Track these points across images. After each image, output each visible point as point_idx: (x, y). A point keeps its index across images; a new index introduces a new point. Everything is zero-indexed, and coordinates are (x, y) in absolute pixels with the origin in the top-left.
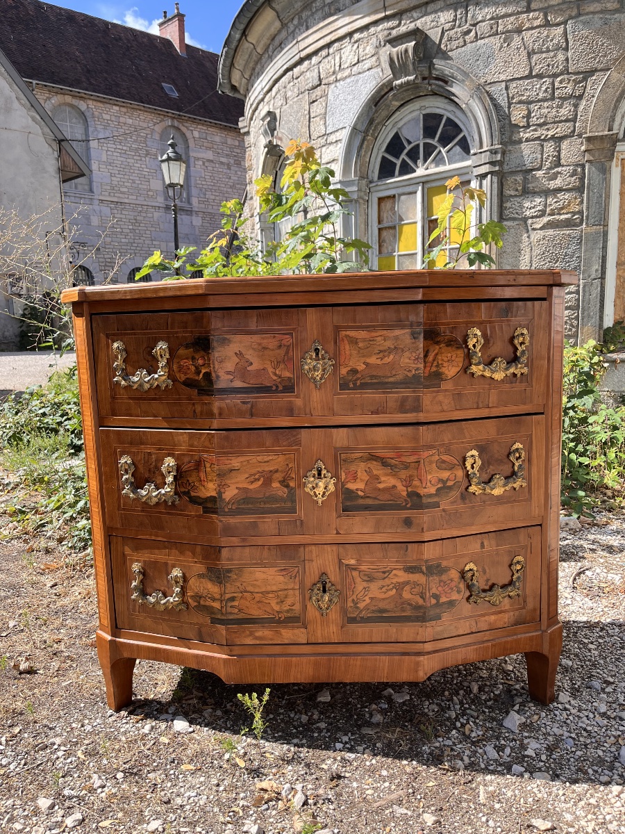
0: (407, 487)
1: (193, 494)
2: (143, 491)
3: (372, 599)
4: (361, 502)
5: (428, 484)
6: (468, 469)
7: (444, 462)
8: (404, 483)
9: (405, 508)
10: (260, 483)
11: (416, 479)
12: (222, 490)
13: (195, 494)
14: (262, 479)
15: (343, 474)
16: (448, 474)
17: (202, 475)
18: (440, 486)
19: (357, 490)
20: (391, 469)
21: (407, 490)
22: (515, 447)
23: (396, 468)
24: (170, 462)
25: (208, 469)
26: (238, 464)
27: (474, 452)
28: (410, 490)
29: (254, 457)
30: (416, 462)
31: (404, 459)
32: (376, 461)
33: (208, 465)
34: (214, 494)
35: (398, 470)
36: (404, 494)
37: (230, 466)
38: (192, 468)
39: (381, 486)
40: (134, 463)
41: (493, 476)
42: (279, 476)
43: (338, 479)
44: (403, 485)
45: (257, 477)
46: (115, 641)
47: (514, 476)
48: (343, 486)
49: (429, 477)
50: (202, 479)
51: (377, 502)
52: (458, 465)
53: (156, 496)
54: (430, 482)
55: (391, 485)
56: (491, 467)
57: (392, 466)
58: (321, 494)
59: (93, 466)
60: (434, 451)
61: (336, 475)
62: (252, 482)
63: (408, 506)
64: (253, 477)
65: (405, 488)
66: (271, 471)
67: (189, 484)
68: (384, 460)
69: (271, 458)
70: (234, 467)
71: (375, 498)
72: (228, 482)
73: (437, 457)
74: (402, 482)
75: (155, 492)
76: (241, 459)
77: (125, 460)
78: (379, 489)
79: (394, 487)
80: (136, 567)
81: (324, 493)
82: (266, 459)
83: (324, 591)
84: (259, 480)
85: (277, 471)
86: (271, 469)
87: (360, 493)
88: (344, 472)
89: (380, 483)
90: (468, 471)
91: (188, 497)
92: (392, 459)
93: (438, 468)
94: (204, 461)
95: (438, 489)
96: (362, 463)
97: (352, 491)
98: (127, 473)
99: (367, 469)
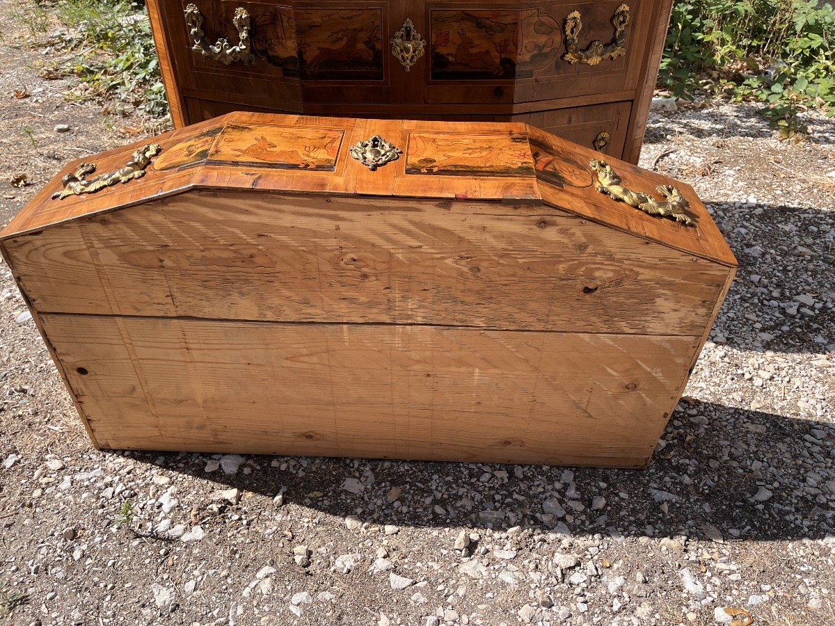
0: (501, 53)
1: (270, 53)
2: (216, 48)
4: (452, 68)
5: (524, 50)
6: (567, 33)
7: (543, 24)
8: (498, 48)
9: (497, 77)
10: (344, 43)
11: (512, 44)
12: (303, 50)
13: (274, 54)
14: (345, 38)
15: (434, 36)
16: (546, 39)
17: (280, 31)
18: (535, 52)
19: (448, 55)
20: (486, 32)
21: (501, 56)
22: (621, 9)
23: (491, 30)
24: (241, 13)
25: (286, 24)
26: (318, 20)
27: (576, 14)
28: (503, 56)
29: (335, 11)
30: (514, 24)
31: (500, 19)
32: (470, 21)
33: (285, 19)
34: (294, 54)
35: (494, 33)
36: (498, 61)
37: (310, 21)
38: (267, 22)
39: (473, 51)
40: (201, 13)
41: (591, 42)
42: (364, 36)
43: (428, 41)
44: (497, 51)
45: (340, 36)
47: (614, 44)
48: (433, 50)
49: (525, 42)
50: (280, 35)
51: (468, 70)
52: (557, 29)
53: (231, 53)
54: (526, 47)
56: (592, 32)
57: (487, 28)
58: (410, 58)
59: (156, 16)
60: (533, 11)
61: (426, 37)
62: (335, 42)
63: (500, 74)
64: (336, 36)
65: (498, 55)
66: (355, 30)
67: (266, 41)
68: (479, 21)
69: (355, 13)
70: (314, 22)
71: (466, 65)
72: (309, 40)
73: (536, 19)
74: (496, 47)
75: (229, 49)
76: (322, 13)
77: (191, 9)
78: (472, 54)
79: (487, 52)
81: (413, 57)
82: (350, 14)
84: (342, 40)
85: (361, 30)
86: (356, 27)
87: (450, 58)
88: (435, 33)
89: (473, 47)
90: (567, 36)
91: (266, 57)
92: (488, 19)
93: (536, 32)
94: (280, 13)
95: (533, 56)
96: (454, 24)
97: (442, 56)
98: (194, 25)
99: (460, 31)
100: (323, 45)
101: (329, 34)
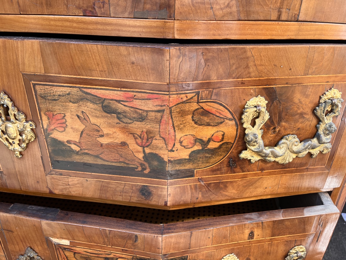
0: (144, 147)
4: (77, 159)
5: (178, 145)
6: (245, 126)
7: (206, 113)
8: (139, 141)
11: (158, 137)
15: (44, 118)
16: (212, 132)
18: (196, 148)
19: (69, 142)
20: (118, 118)
21: (144, 151)
22: (330, 94)
23: (125, 117)
27: (260, 100)
28: (148, 151)
30: (158, 111)
31: (137, 103)
32: (92, 102)
35: (130, 121)
36: (141, 156)
39: (104, 141)
41: (283, 136)
43: (37, 124)
44: (137, 143)
47: (315, 139)
48: (47, 135)
49: (179, 136)
51: (100, 162)
52: (230, 120)
54: (181, 142)
55: (118, 141)
56: (283, 124)
57: (119, 113)
58: (17, 142)
60: (190, 96)
61: (34, 118)
63: (147, 171)
65: (140, 149)
68: (106, 103)
71: (97, 157)
73: (195, 106)
74: (136, 138)
78: (102, 145)
79: (124, 144)
81: (21, 141)
87: (74, 147)
88: (45, 114)
89: (102, 136)
90: (245, 129)
92: (119, 101)
93: (196, 123)
95: (193, 152)
96: (71, 104)
97: (61, 143)
99: (80, 114)
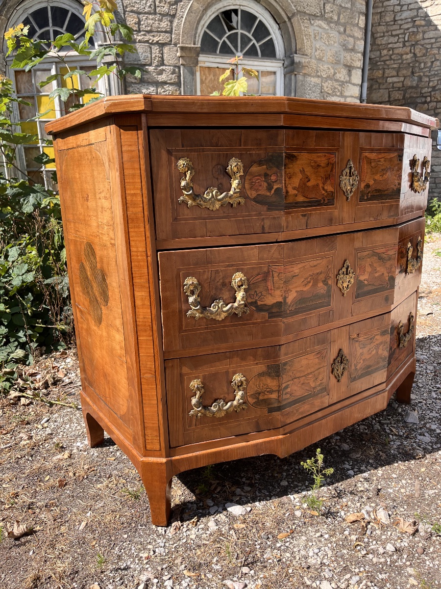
0: (389, 273)
1: (259, 303)
2: (211, 309)
3: (364, 360)
4: (366, 289)
7: (402, 252)
9: (386, 289)
10: (311, 284)
11: (393, 266)
12: (287, 295)
13: (262, 303)
14: (312, 281)
15: (358, 269)
16: (403, 261)
17: (270, 285)
19: (364, 280)
20: (383, 261)
21: (388, 276)
23: (385, 260)
24: (238, 277)
25: (276, 278)
26: (297, 271)
28: (390, 275)
29: (308, 263)
30: (394, 254)
31: (389, 252)
32: (375, 256)
33: (276, 275)
34: (280, 299)
35: (386, 262)
36: (387, 279)
37: (292, 273)
38: (260, 280)
39: (377, 275)
40: (200, 284)
42: (322, 277)
43: (355, 273)
44: (387, 272)
45: (309, 280)
46: (171, 461)
48: (358, 278)
49: (398, 264)
50: (269, 288)
51: (373, 288)
53: (227, 310)
55: (381, 273)
57: (383, 259)
58: (346, 287)
60: (400, 245)
62: (306, 285)
63: (388, 287)
64: (307, 280)
66: (318, 274)
67: (257, 295)
68: (380, 255)
69: (318, 262)
70: (295, 273)
71: (373, 285)
72: (290, 287)
74: (387, 270)
76: (300, 266)
77: (190, 281)
78: (376, 277)
79: (383, 274)
80: (195, 384)
81: (348, 286)
82: (315, 263)
83: (341, 363)
84: (310, 282)
86: (318, 271)
87: (366, 282)
88: (359, 267)
89: (376, 272)
91: (255, 307)
92: (383, 253)
94: (272, 271)
96: (368, 259)
97: (362, 282)
98: (193, 293)
99: (371, 263)
100: (298, 289)
101: (303, 280)
